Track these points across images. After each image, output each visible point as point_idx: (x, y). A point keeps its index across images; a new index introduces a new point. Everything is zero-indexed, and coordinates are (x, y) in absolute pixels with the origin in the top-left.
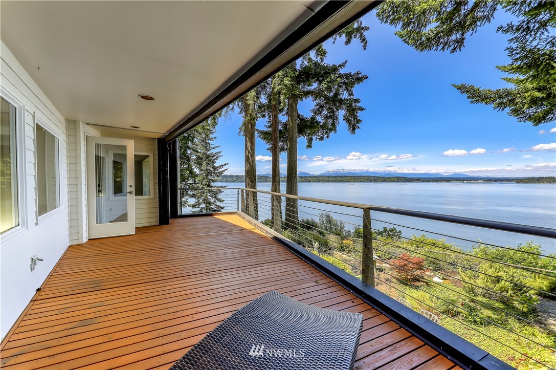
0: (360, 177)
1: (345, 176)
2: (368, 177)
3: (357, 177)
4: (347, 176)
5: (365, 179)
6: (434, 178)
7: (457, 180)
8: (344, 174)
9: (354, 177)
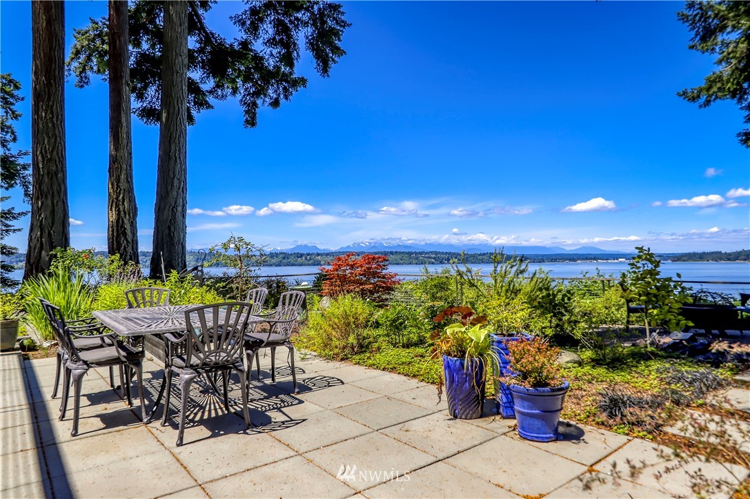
0: (421, 253)
1: (392, 253)
2: (436, 253)
3: (416, 253)
4: (396, 252)
5: (430, 258)
6: (551, 255)
7: (587, 259)
8: (390, 247)
9: (410, 254)
